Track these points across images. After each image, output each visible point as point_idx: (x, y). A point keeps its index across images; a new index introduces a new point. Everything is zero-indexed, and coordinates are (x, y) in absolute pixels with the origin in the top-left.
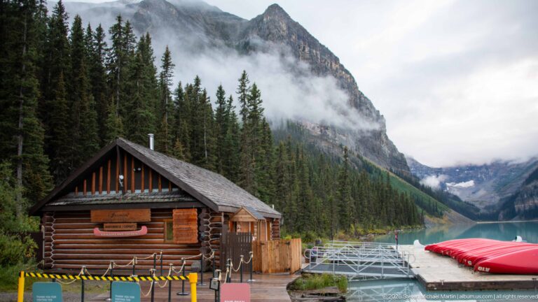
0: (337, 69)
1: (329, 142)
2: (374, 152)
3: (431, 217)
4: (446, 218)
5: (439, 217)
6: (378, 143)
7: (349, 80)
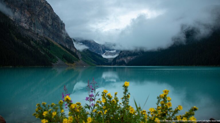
0: (43, 2)
1: (32, 32)
2: (58, 37)
3: (68, 63)
4: (74, 64)
5: (72, 63)
6: (60, 33)
7: (49, 8)
